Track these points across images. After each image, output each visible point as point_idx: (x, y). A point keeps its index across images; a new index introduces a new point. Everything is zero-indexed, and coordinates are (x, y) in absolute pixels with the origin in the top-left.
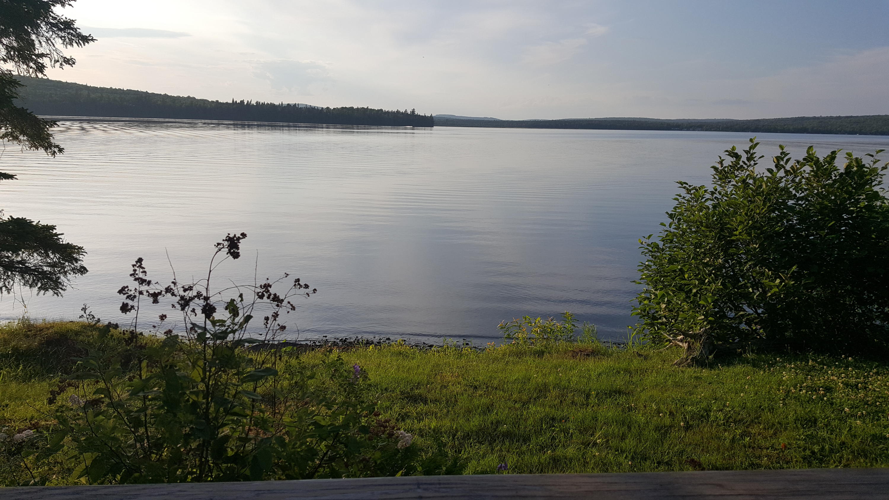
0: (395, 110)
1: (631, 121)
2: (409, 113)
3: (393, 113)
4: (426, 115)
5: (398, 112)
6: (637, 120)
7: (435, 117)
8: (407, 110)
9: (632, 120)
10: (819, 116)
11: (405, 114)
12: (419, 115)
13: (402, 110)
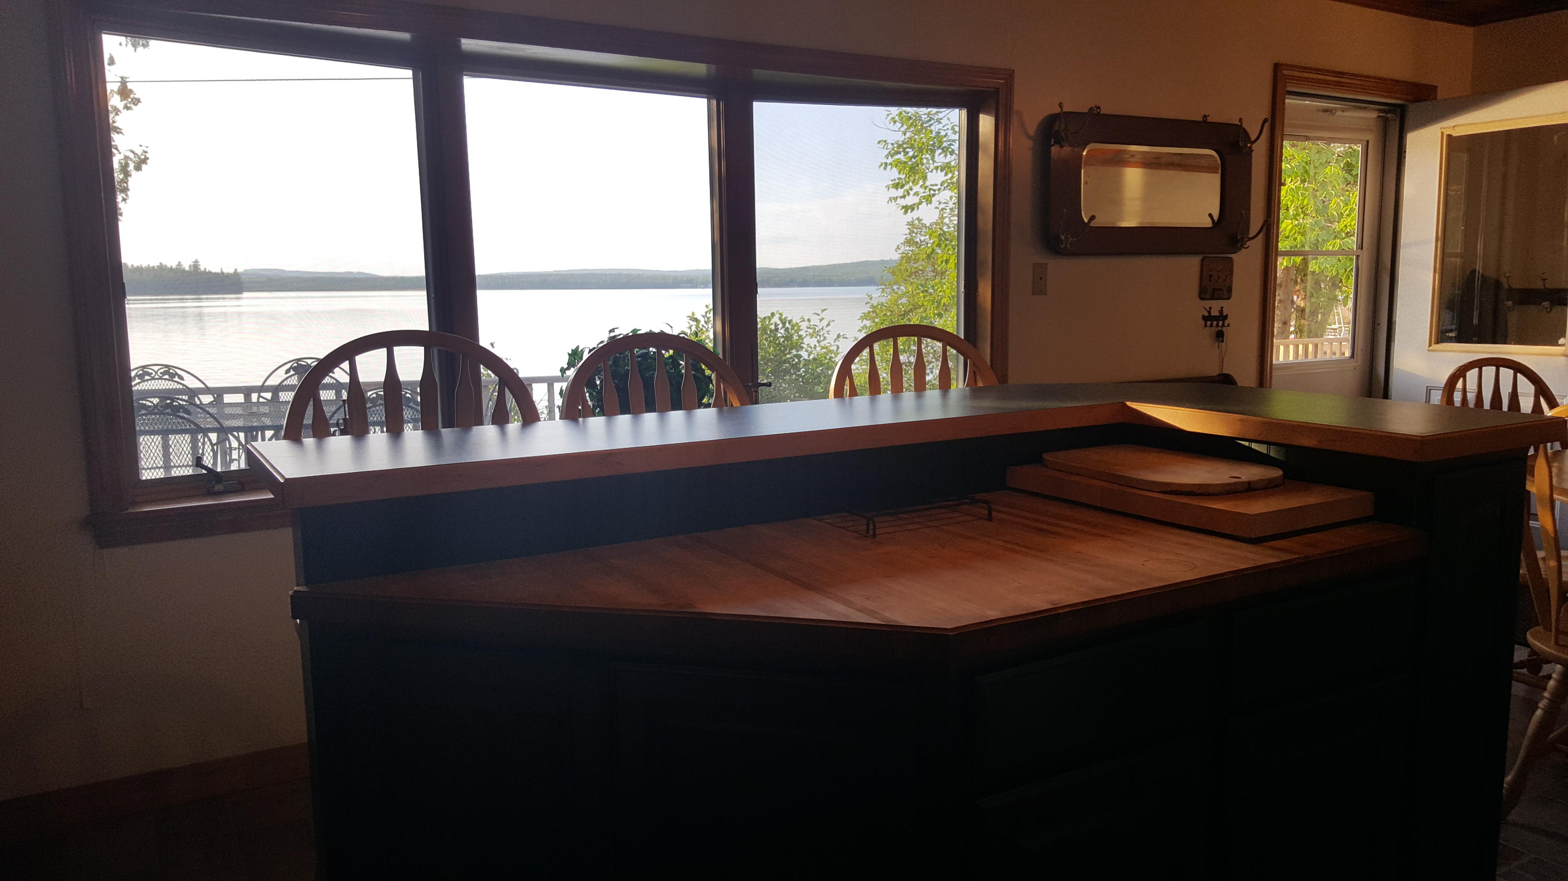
0: (155, 263)
1: (615, 274)
2: (187, 268)
3: (150, 270)
4: (225, 271)
5: (162, 267)
6: (624, 272)
7: (243, 274)
8: (182, 263)
9: (617, 272)
10: (888, 259)
11: (178, 272)
12: (210, 272)
13: (171, 263)
